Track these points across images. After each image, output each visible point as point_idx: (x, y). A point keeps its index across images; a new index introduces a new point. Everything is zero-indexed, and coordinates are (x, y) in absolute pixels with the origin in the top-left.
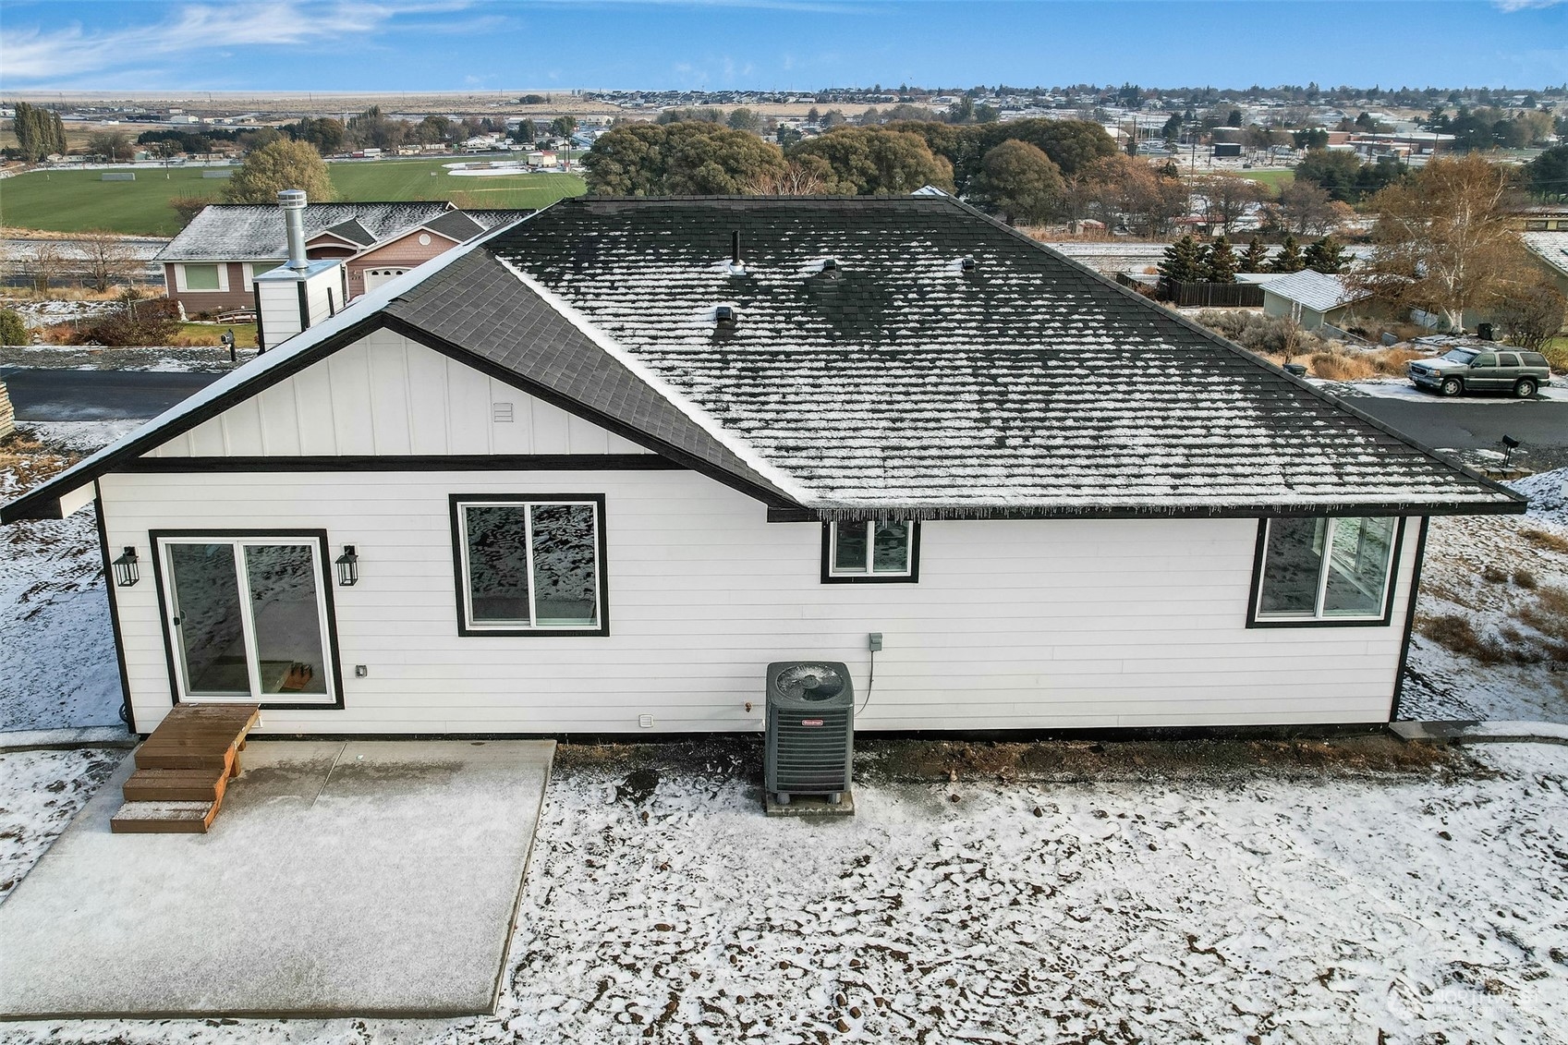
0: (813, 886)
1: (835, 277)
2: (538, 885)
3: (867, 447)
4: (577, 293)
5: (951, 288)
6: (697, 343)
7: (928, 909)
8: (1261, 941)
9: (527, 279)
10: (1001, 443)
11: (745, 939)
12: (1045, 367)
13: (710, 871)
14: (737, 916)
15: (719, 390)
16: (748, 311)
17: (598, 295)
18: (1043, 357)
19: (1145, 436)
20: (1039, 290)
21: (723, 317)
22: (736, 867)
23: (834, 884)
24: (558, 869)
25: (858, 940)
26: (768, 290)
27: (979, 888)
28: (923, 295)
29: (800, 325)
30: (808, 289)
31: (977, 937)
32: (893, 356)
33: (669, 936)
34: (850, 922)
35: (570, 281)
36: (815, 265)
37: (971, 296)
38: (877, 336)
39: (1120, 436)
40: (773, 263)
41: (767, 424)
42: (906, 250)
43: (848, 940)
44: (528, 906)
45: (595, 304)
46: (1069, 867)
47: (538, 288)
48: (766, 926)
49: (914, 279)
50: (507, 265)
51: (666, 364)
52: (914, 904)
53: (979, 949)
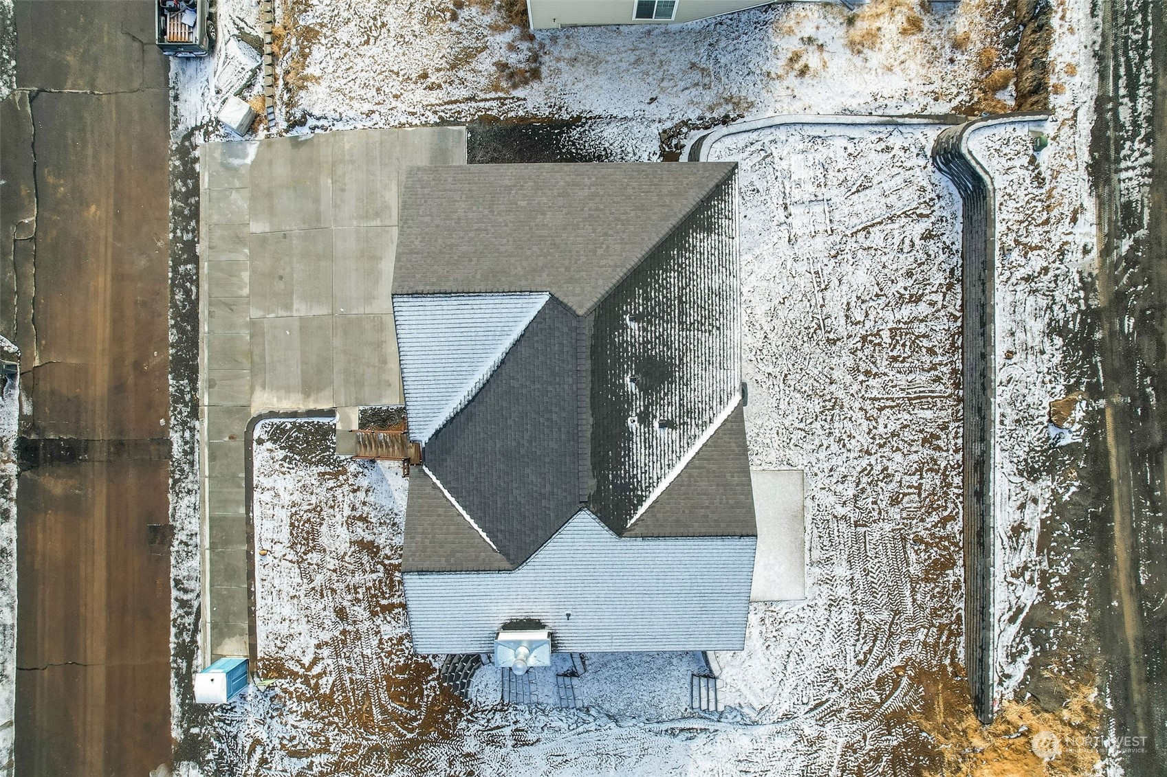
0: (765, 395)
1: (639, 378)
2: (764, 466)
3: (720, 375)
4: (649, 487)
5: (645, 330)
6: (675, 435)
7: (772, 367)
8: (781, 285)
9: (641, 510)
10: (718, 329)
11: (782, 413)
12: (686, 302)
13: (759, 422)
14: (775, 415)
15: (697, 425)
16: (658, 415)
17: (650, 478)
18: (681, 302)
19: (715, 277)
20: (645, 291)
21: (662, 426)
22: (758, 415)
23: (764, 389)
24: (759, 462)
25: (782, 386)
26: (646, 407)
27: (764, 351)
28: (648, 342)
29: (666, 394)
30: (645, 389)
31: (781, 356)
32: (681, 360)
33: (780, 431)
34: (776, 387)
35: (642, 491)
36: (631, 387)
37: (649, 322)
38: (671, 364)
39: (715, 286)
40: (630, 405)
41: (711, 408)
42: (621, 345)
43: (782, 388)
44: (772, 468)
45: (655, 478)
46: (758, 326)
47: (646, 505)
48: (777, 407)
49: (640, 344)
50: (633, 521)
51: (686, 445)
52: (770, 369)
53: (784, 356)
